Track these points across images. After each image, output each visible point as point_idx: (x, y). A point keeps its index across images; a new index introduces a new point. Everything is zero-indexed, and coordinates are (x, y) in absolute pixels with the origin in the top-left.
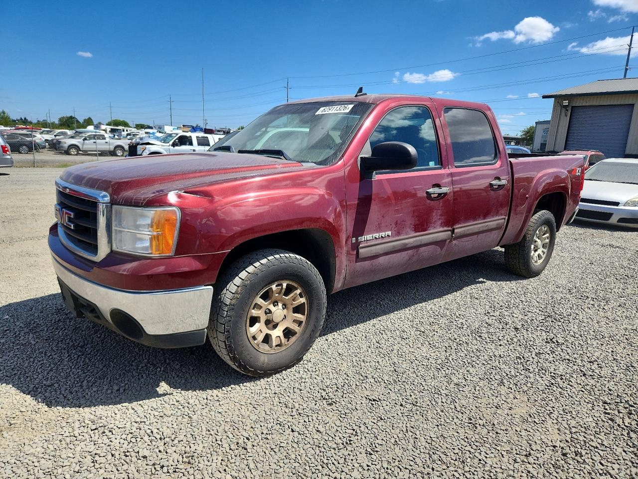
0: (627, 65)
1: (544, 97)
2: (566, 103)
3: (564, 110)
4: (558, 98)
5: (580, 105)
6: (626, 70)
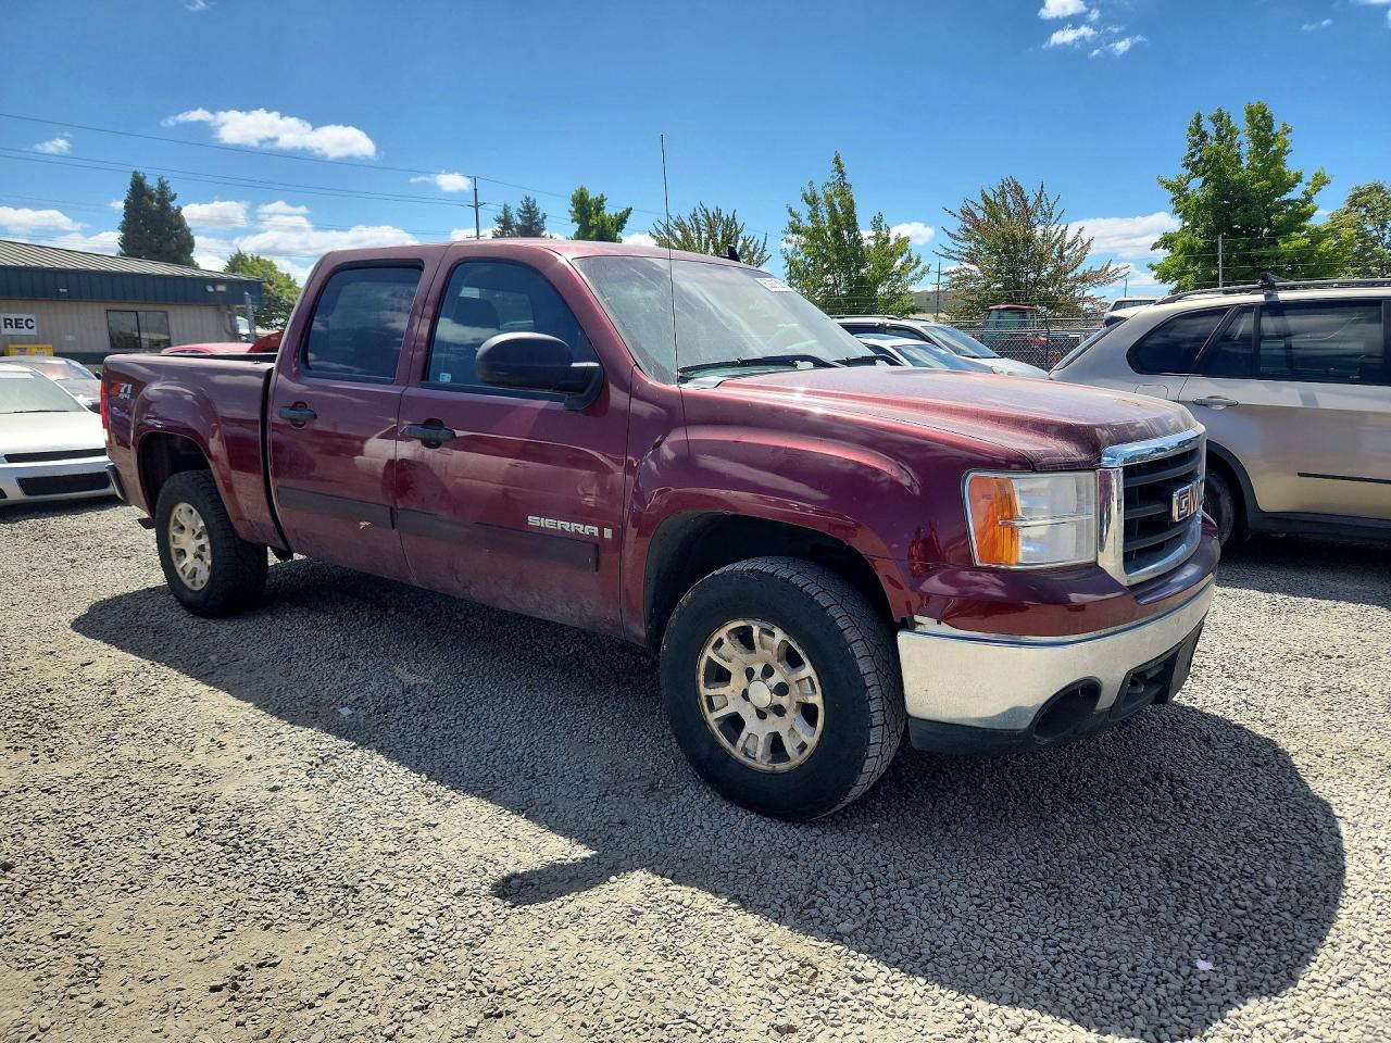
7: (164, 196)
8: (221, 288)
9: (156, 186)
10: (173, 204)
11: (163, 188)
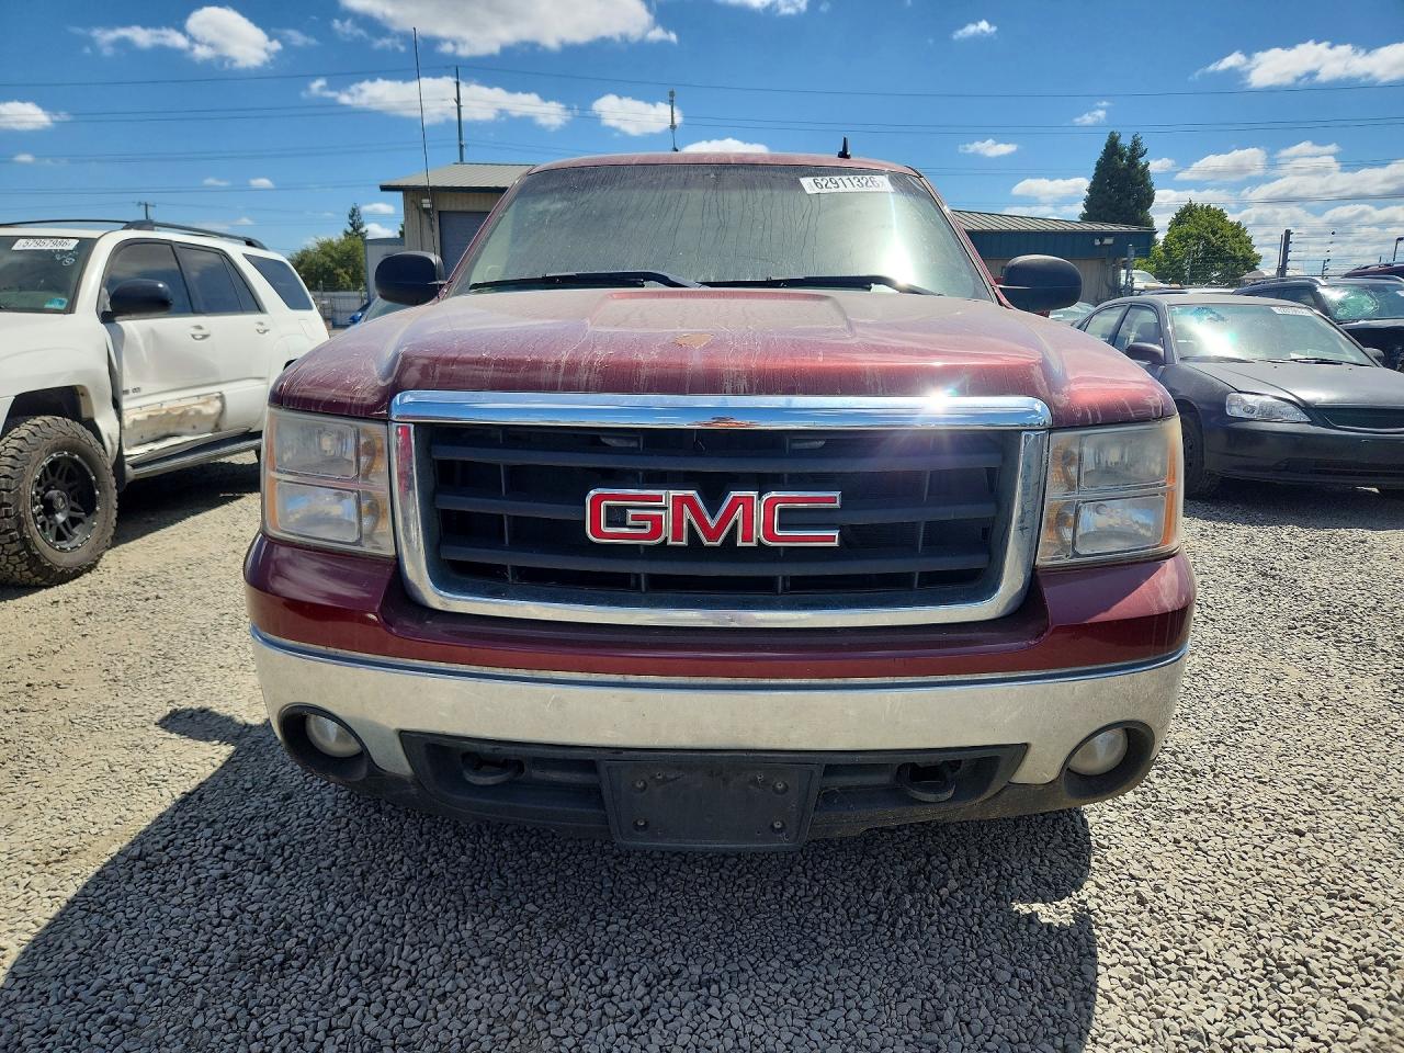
0: (460, 139)
1: (384, 188)
2: (426, 203)
3: (425, 217)
4: (412, 193)
5: (453, 208)
6: (461, 146)
7: (1136, 151)
8: (1108, 241)
9: (1129, 144)
10: (1142, 161)
11: (1136, 143)
